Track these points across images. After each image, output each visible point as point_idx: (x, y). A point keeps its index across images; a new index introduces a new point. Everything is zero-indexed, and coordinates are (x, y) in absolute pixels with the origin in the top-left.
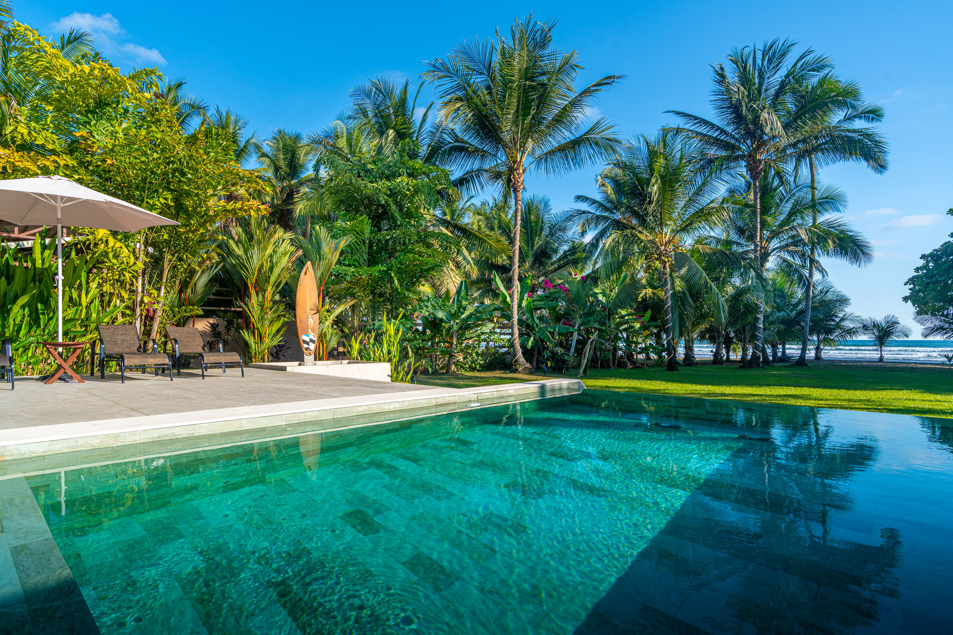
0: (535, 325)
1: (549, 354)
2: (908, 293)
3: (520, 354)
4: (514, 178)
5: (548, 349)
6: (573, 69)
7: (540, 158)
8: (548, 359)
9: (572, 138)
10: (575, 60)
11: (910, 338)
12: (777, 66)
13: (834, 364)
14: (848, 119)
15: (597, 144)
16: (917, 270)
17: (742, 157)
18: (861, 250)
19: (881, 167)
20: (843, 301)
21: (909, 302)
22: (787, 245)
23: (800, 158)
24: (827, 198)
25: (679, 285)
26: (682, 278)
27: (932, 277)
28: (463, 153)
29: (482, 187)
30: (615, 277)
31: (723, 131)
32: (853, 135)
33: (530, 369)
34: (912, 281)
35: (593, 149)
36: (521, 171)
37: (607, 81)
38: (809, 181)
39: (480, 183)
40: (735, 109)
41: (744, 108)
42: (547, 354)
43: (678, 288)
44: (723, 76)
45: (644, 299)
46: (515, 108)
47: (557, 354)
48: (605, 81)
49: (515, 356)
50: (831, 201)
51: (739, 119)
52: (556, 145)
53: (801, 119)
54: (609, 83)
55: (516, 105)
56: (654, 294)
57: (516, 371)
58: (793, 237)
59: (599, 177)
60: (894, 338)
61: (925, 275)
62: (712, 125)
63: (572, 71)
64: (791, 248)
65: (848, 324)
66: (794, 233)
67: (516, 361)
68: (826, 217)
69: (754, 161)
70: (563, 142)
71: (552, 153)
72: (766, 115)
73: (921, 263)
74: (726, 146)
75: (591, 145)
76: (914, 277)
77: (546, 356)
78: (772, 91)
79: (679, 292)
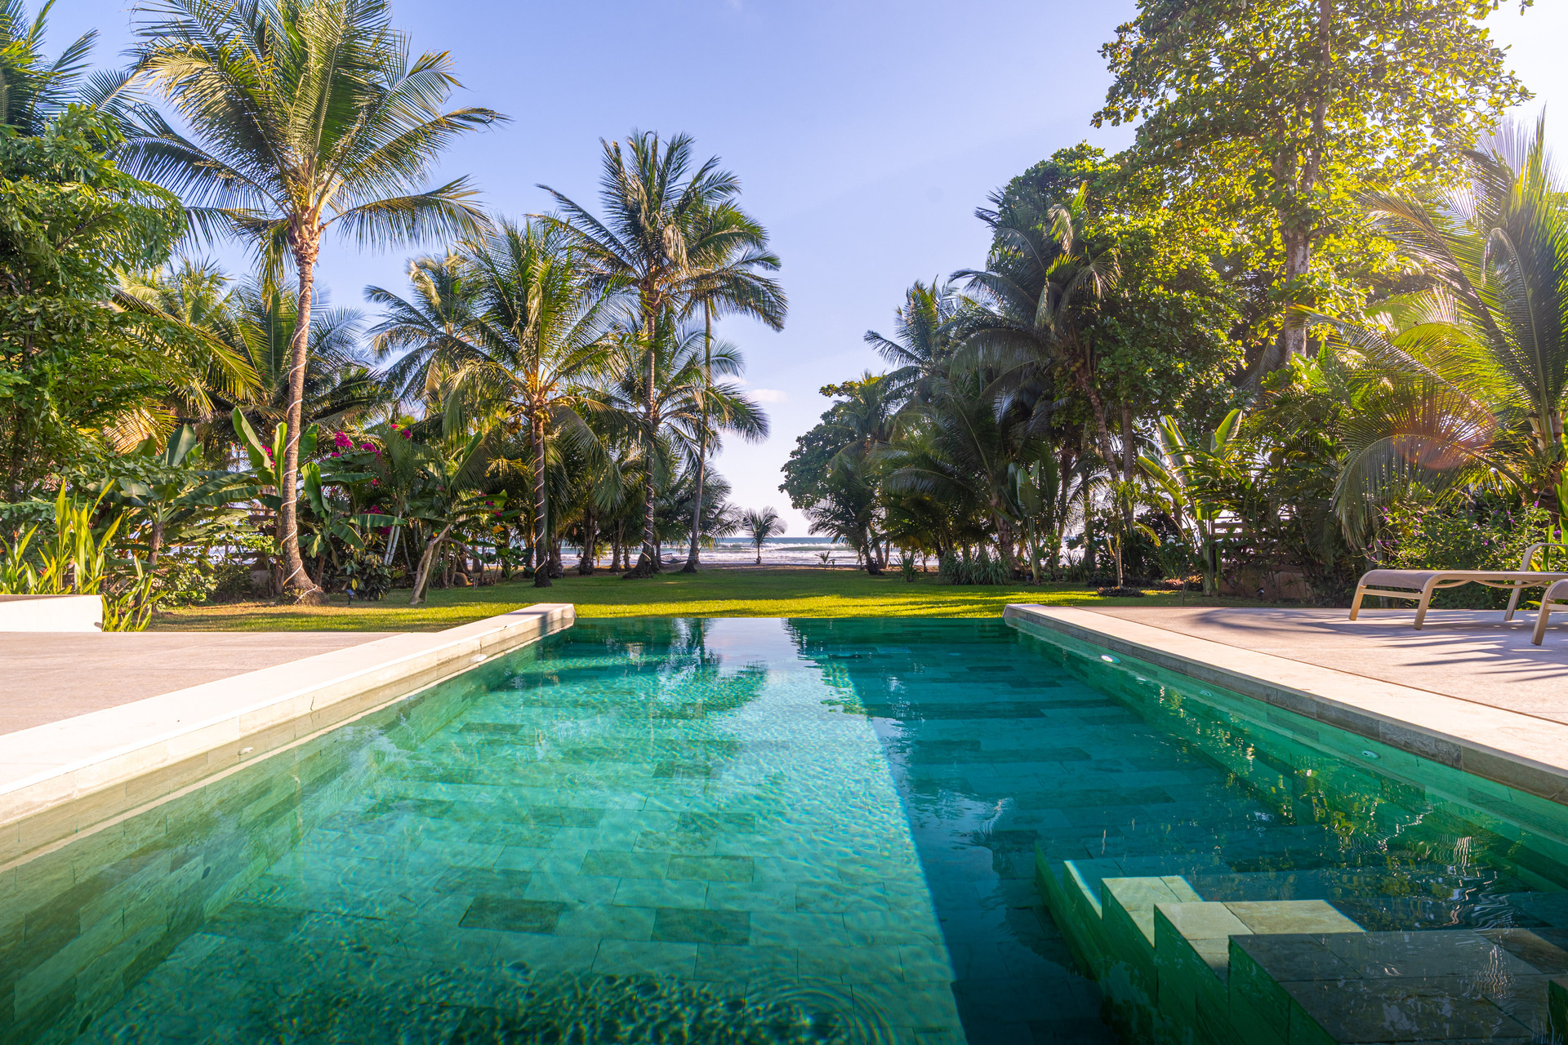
0: (323, 514)
1: (355, 566)
2: (783, 481)
3: (299, 568)
4: (300, 236)
5: (352, 558)
6: (443, 82)
7: (350, 213)
8: (352, 576)
9: (414, 193)
10: (445, 67)
11: (786, 535)
12: (679, 167)
13: (716, 570)
14: (748, 261)
15: (450, 213)
16: (793, 454)
17: (635, 282)
18: (758, 424)
19: (778, 326)
20: (724, 488)
21: (785, 491)
22: (680, 410)
23: (697, 297)
24: (725, 356)
25: (552, 456)
26: (557, 445)
27: (806, 463)
28: (182, 165)
29: (209, 238)
30: (455, 436)
31: (612, 239)
32: (757, 283)
33: (320, 595)
34: (787, 467)
35: (444, 220)
36: (316, 228)
37: (478, 116)
38: (704, 328)
39: (206, 231)
40: (631, 213)
41: (643, 217)
42: (350, 566)
43: (551, 461)
44: (618, 162)
45: (494, 474)
46: (313, 109)
47: (371, 566)
48: (479, 116)
49: (289, 571)
50: (728, 360)
51: (635, 228)
52: (384, 197)
53: (705, 248)
54: (484, 122)
55: (314, 103)
56: (509, 466)
57: (292, 600)
58: (687, 400)
59: (413, 265)
60: (771, 535)
61: (800, 461)
62: (601, 228)
63: (440, 84)
64: (686, 415)
65: (727, 517)
66: (689, 395)
67: (292, 582)
68: (722, 380)
69: (651, 290)
70: (397, 194)
71: (375, 209)
72: (670, 233)
73: (796, 446)
74: (615, 262)
75: (441, 214)
76: (790, 462)
77: (349, 570)
78: (675, 201)
79: (552, 466)
